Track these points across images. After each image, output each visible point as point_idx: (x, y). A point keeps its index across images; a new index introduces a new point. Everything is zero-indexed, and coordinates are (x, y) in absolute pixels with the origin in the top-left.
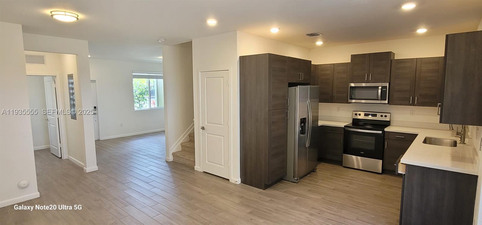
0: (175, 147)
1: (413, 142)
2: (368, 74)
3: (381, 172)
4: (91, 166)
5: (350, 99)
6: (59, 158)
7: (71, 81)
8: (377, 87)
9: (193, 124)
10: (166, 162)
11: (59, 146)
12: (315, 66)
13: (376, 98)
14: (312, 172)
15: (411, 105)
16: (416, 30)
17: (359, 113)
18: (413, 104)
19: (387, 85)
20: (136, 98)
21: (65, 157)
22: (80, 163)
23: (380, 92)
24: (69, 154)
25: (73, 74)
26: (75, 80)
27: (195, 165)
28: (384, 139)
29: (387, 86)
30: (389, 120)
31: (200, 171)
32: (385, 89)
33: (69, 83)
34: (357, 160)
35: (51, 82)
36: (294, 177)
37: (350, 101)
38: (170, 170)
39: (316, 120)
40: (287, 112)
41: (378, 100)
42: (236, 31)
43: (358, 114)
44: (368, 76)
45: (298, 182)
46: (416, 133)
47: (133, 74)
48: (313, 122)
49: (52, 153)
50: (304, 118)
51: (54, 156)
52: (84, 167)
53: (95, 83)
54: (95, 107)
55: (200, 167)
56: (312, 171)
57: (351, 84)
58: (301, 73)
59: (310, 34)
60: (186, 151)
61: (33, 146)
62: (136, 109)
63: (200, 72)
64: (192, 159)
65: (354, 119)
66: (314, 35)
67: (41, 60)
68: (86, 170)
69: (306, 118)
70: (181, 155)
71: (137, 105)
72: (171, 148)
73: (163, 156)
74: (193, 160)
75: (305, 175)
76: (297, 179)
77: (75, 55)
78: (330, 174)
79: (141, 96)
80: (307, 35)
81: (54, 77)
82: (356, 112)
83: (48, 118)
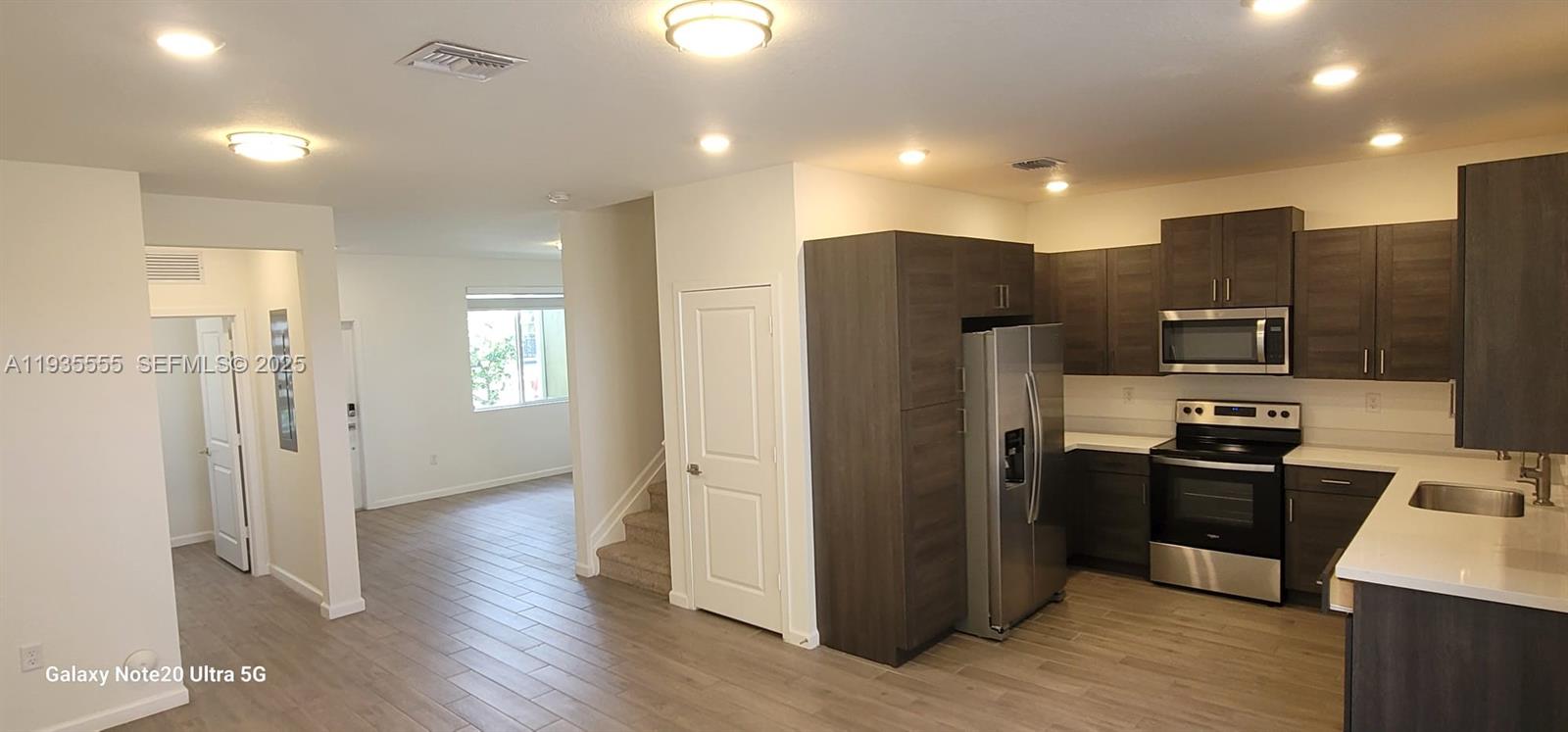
0: (605, 530)
1: (1378, 498)
2: (1220, 280)
3: (1279, 601)
4: (344, 598)
5: (1164, 362)
6: (241, 571)
7: (281, 326)
8: (1253, 322)
9: (660, 452)
10: (576, 579)
11: (242, 535)
12: (1047, 257)
13: (1250, 357)
14: (1050, 602)
15: (1366, 377)
16: (1369, 139)
17: (1198, 404)
18: (1373, 375)
19: (1285, 313)
20: (478, 370)
21: (261, 568)
22: (306, 588)
23: (1263, 336)
24: (273, 562)
25: (285, 310)
26: (293, 324)
27: (671, 589)
28: (1283, 492)
29: (1283, 319)
30: (1296, 427)
31: (687, 607)
32: (1279, 329)
33: (274, 335)
34: (1200, 561)
35: (216, 335)
36: (990, 621)
37: (1164, 367)
38: (590, 606)
39: (1055, 430)
40: (962, 412)
41: (1256, 362)
42: (792, 162)
43: (1193, 410)
44: (1221, 286)
45: (1005, 639)
46: (1385, 467)
47: (468, 297)
48: (1045, 435)
49: (222, 559)
50: (1018, 430)
51: (228, 568)
52: (322, 602)
53: (350, 331)
54: (351, 407)
55: (686, 592)
56: (1051, 599)
57: (1166, 312)
58: (1001, 286)
59: (1026, 162)
60: (642, 543)
61: (169, 535)
62: (478, 406)
63: (680, 294)
64: (662, 570)
65: (1181, 427)
66: (1038, 166)
67: (189, 270)
68: (327, 611)
69: (1023, 429)
70: (625, 555)
71: (480, 393)
72: (592, 535)
73: (567, 559)
74: (666, 571)
75: (1029, 616)
76: (1002, 630)
77: (294, 252)
78: (1110, 610)
79: (493, 364)
80: (1014, 165)
81: (228, 320)
82: (1188, 404)
83: (208, 446)
